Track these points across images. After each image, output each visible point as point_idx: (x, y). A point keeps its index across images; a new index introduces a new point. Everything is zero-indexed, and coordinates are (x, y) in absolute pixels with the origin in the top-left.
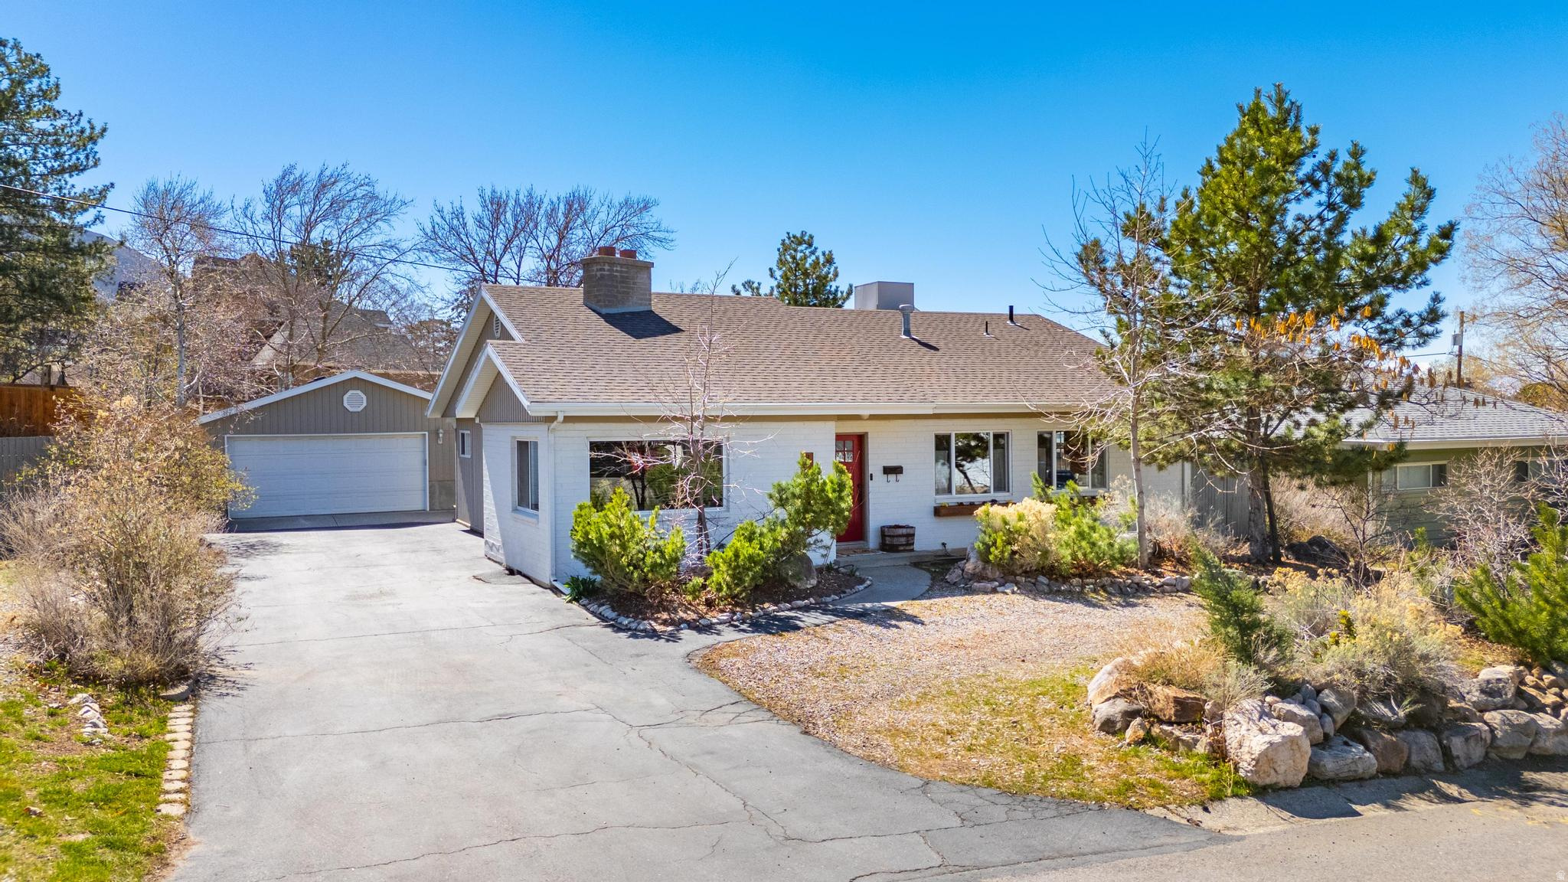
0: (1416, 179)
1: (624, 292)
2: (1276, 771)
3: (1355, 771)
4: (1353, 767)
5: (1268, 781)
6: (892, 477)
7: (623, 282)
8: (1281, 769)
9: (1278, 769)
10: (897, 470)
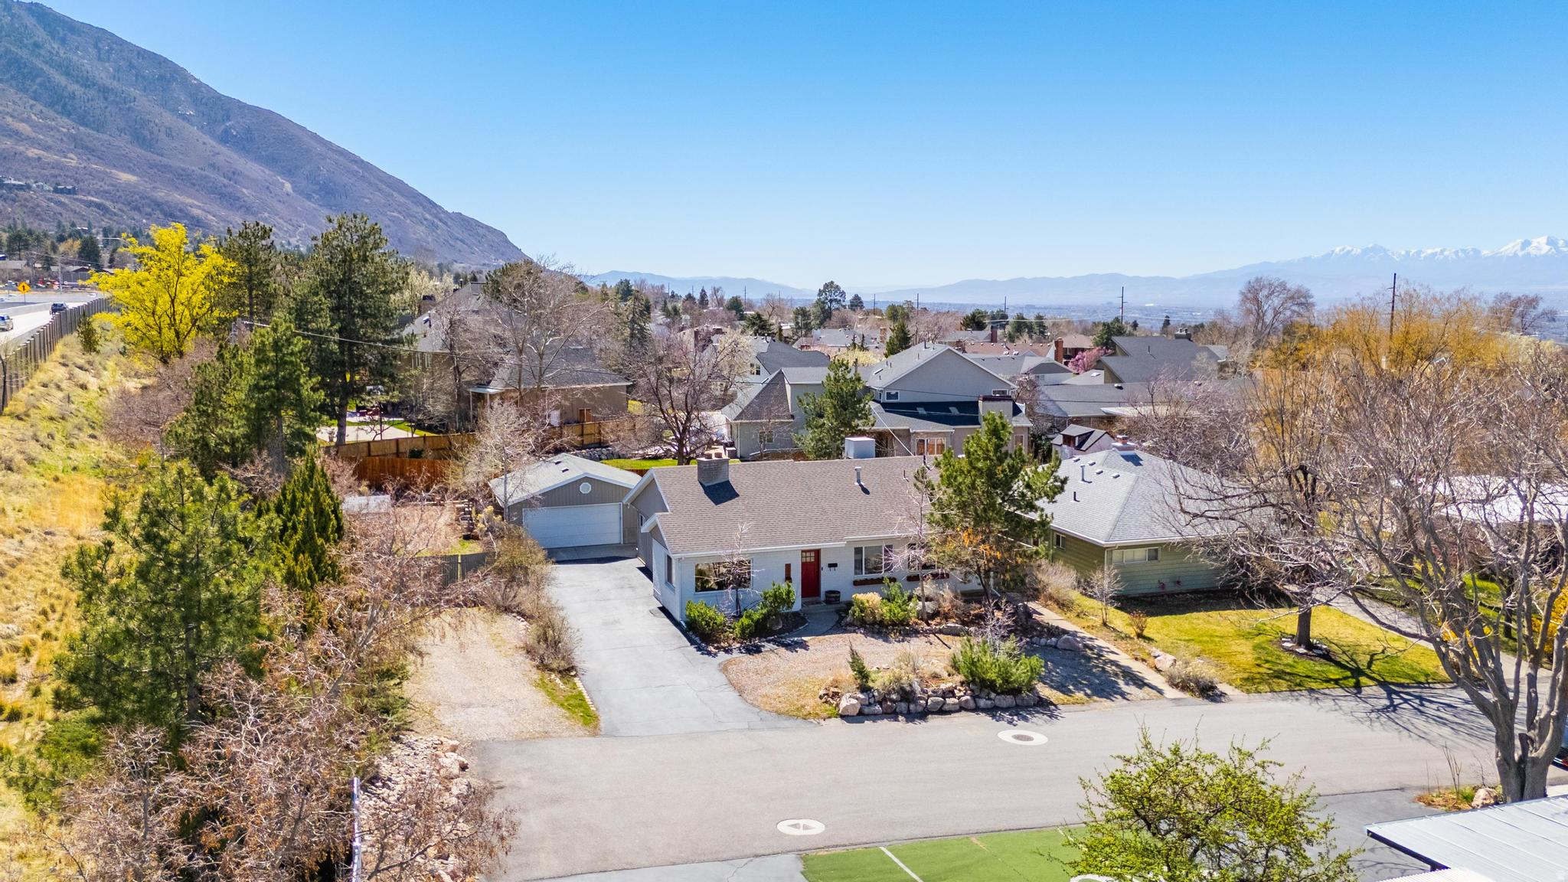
3: (873, 712)
5: (845, 714)
6: (833, 568)
8: (851, 711)
9: (848, 711)
10: (835, 565)
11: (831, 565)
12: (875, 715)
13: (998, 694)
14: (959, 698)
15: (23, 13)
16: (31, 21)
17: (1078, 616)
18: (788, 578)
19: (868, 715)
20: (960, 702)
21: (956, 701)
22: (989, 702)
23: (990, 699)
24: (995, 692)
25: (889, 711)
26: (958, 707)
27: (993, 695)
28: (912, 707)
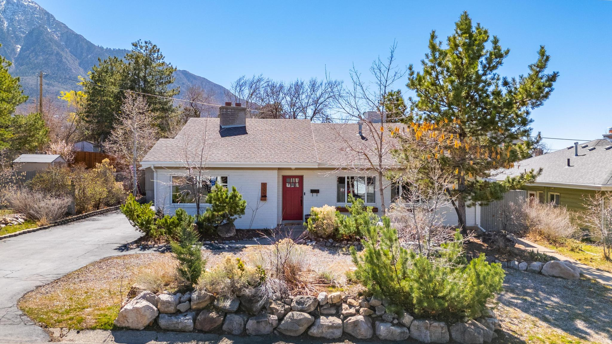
0: (542, 53)
1: (233, 120)
2: (128, 322)
3: (178, 327)
4: (177, 326)
5: (124, 325)
6: (315, 194)
7: (232, 116)
8: (130, 321)
9: (128, 320)
10: (317, 191)
11: (313, 191)
12: (182, 331)
13: (416, 317)
14: (346, 316)
15: (180, 74)
16: (182, 76)
17: (572, 250)
18: (264, 197)
19: (166, 330)
20: (344, 326)
21: (338, 321)
22: (398, 330)
23: (401, 325)
24: (412, 314)
25: (207, 327)
26: (338, 333)
27: (407, 318)
28: (251, 324)
